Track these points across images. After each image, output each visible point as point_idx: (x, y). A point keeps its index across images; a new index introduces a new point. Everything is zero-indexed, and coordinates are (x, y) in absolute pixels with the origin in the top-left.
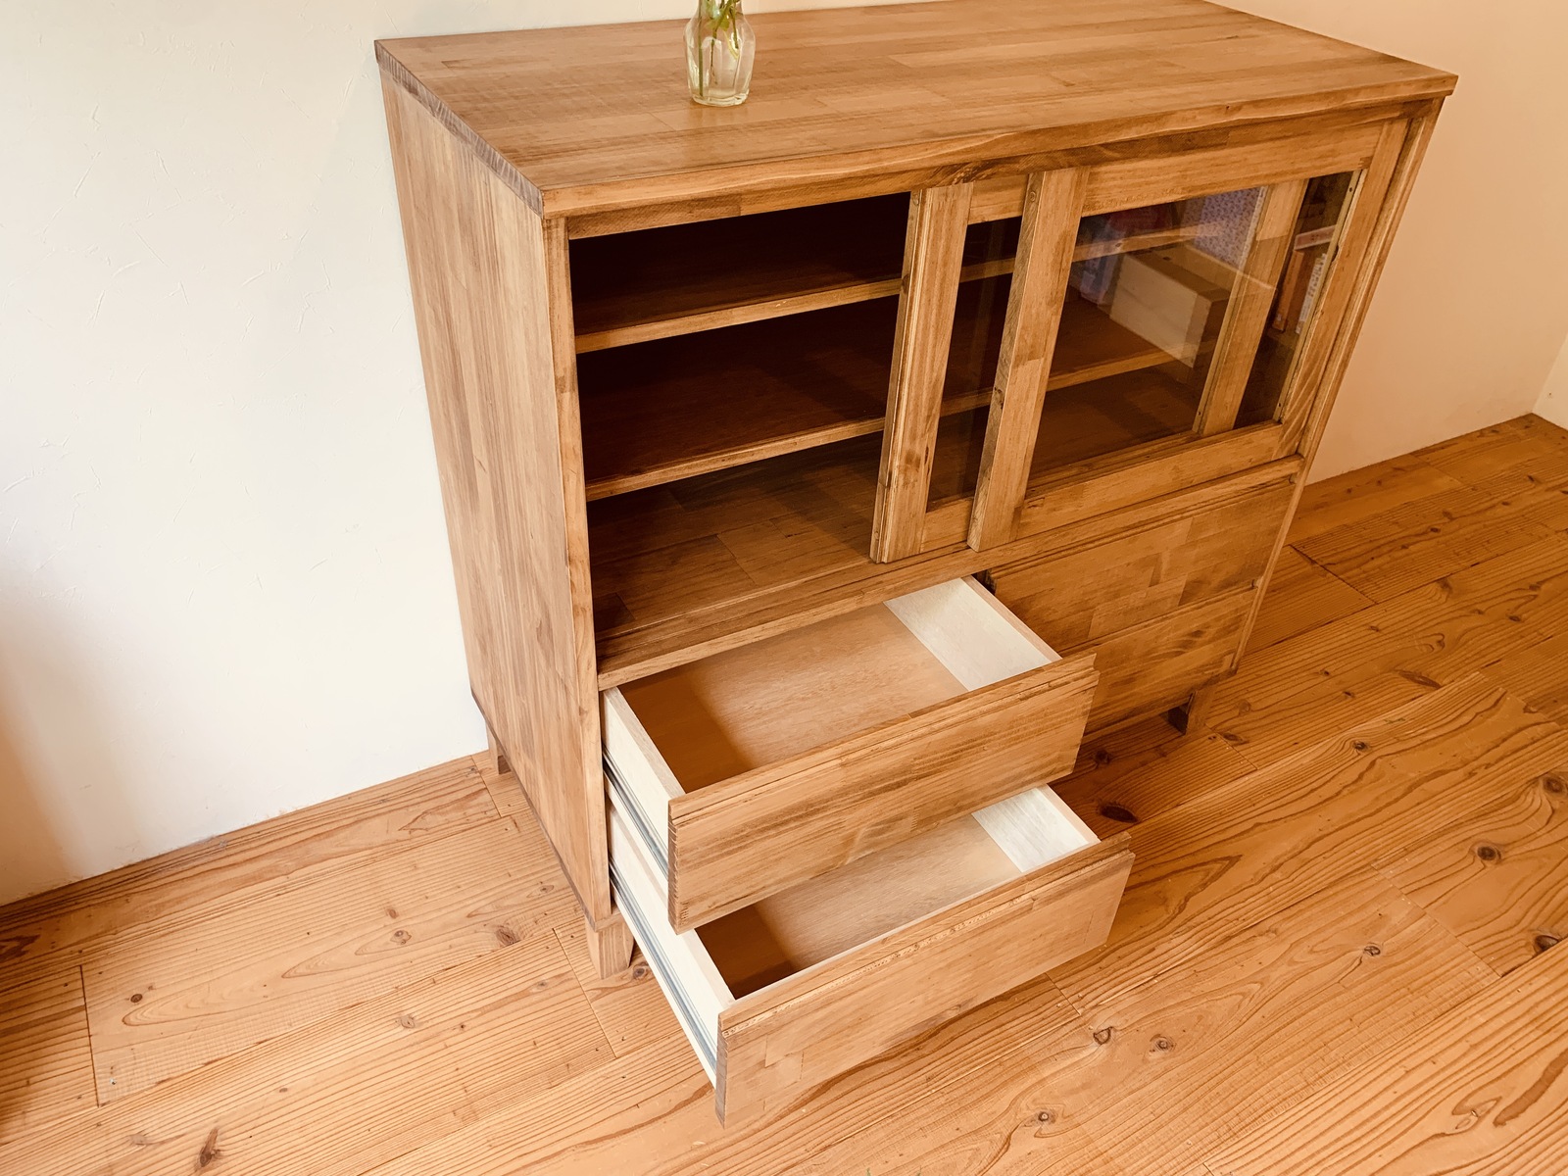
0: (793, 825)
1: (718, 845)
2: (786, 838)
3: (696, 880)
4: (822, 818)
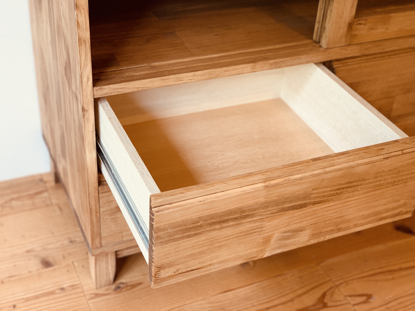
0: (231, 223)
1: (181, 230)
2: (226, 232)
3: (165, 252)
4: (250, 222)
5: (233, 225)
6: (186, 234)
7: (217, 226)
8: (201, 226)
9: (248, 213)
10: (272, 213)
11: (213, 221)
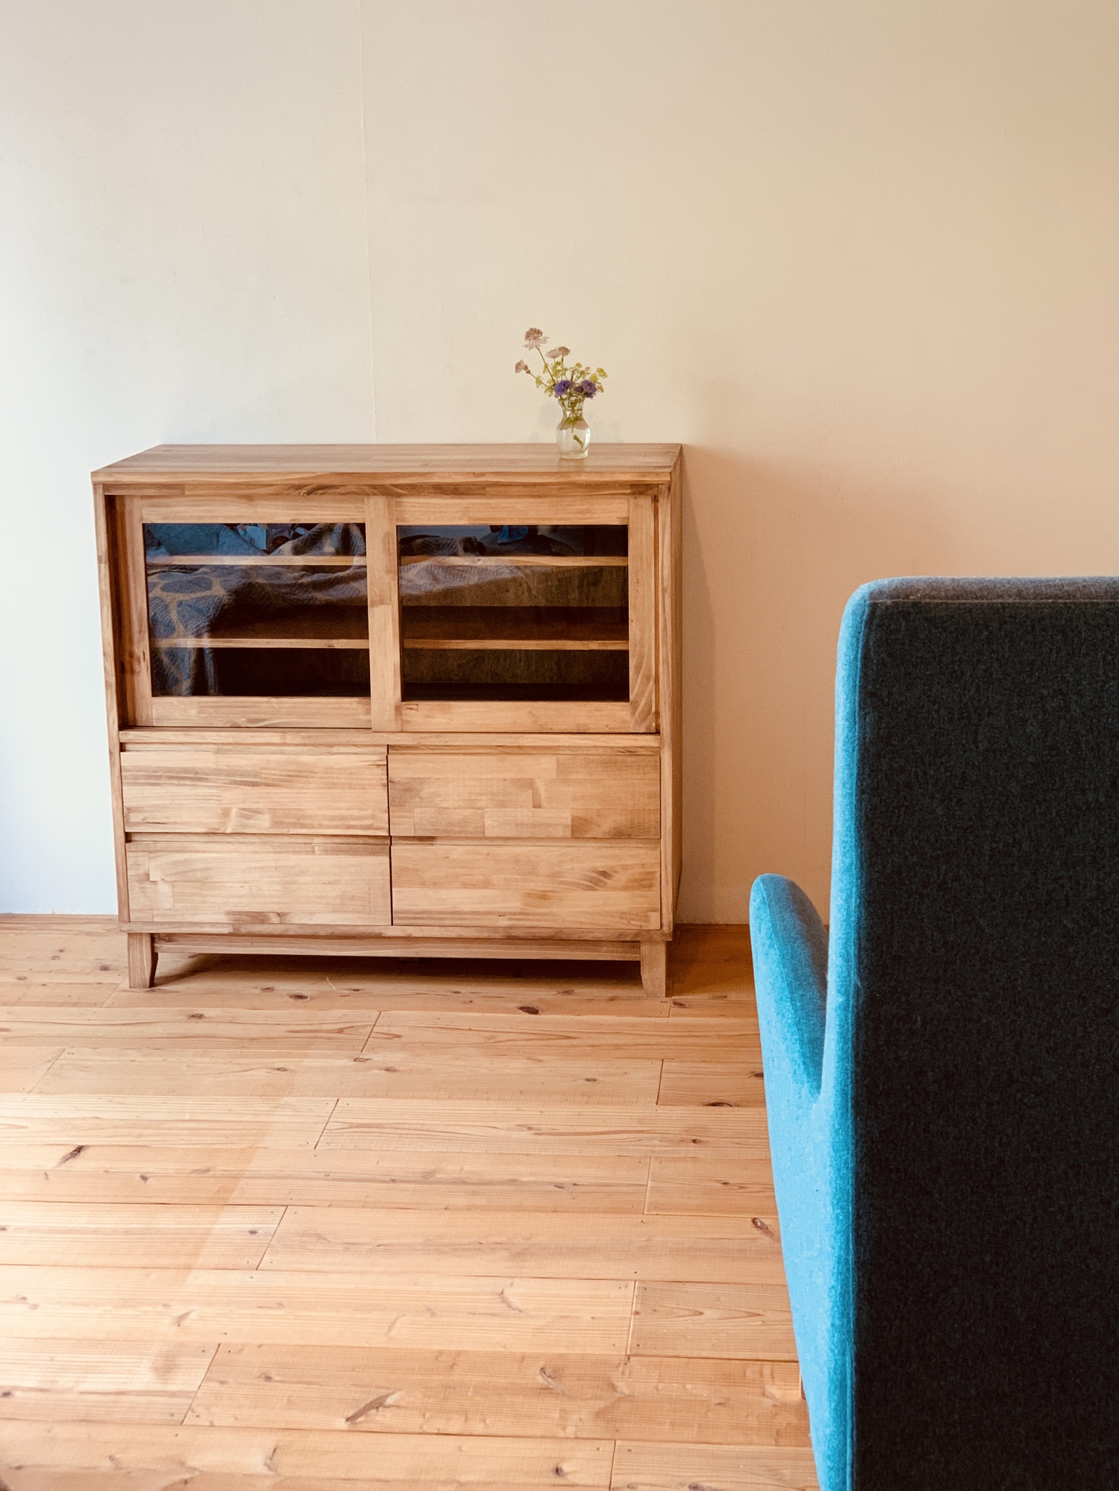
0: (189, 782)
1: (144, 776)
2: (184, 791)
3: (133, 794)
4: (206, 786)
5: (190, 785)
6: (149, 781)
9: (202, 776)
10: (225, 783)
11: (170, 774)
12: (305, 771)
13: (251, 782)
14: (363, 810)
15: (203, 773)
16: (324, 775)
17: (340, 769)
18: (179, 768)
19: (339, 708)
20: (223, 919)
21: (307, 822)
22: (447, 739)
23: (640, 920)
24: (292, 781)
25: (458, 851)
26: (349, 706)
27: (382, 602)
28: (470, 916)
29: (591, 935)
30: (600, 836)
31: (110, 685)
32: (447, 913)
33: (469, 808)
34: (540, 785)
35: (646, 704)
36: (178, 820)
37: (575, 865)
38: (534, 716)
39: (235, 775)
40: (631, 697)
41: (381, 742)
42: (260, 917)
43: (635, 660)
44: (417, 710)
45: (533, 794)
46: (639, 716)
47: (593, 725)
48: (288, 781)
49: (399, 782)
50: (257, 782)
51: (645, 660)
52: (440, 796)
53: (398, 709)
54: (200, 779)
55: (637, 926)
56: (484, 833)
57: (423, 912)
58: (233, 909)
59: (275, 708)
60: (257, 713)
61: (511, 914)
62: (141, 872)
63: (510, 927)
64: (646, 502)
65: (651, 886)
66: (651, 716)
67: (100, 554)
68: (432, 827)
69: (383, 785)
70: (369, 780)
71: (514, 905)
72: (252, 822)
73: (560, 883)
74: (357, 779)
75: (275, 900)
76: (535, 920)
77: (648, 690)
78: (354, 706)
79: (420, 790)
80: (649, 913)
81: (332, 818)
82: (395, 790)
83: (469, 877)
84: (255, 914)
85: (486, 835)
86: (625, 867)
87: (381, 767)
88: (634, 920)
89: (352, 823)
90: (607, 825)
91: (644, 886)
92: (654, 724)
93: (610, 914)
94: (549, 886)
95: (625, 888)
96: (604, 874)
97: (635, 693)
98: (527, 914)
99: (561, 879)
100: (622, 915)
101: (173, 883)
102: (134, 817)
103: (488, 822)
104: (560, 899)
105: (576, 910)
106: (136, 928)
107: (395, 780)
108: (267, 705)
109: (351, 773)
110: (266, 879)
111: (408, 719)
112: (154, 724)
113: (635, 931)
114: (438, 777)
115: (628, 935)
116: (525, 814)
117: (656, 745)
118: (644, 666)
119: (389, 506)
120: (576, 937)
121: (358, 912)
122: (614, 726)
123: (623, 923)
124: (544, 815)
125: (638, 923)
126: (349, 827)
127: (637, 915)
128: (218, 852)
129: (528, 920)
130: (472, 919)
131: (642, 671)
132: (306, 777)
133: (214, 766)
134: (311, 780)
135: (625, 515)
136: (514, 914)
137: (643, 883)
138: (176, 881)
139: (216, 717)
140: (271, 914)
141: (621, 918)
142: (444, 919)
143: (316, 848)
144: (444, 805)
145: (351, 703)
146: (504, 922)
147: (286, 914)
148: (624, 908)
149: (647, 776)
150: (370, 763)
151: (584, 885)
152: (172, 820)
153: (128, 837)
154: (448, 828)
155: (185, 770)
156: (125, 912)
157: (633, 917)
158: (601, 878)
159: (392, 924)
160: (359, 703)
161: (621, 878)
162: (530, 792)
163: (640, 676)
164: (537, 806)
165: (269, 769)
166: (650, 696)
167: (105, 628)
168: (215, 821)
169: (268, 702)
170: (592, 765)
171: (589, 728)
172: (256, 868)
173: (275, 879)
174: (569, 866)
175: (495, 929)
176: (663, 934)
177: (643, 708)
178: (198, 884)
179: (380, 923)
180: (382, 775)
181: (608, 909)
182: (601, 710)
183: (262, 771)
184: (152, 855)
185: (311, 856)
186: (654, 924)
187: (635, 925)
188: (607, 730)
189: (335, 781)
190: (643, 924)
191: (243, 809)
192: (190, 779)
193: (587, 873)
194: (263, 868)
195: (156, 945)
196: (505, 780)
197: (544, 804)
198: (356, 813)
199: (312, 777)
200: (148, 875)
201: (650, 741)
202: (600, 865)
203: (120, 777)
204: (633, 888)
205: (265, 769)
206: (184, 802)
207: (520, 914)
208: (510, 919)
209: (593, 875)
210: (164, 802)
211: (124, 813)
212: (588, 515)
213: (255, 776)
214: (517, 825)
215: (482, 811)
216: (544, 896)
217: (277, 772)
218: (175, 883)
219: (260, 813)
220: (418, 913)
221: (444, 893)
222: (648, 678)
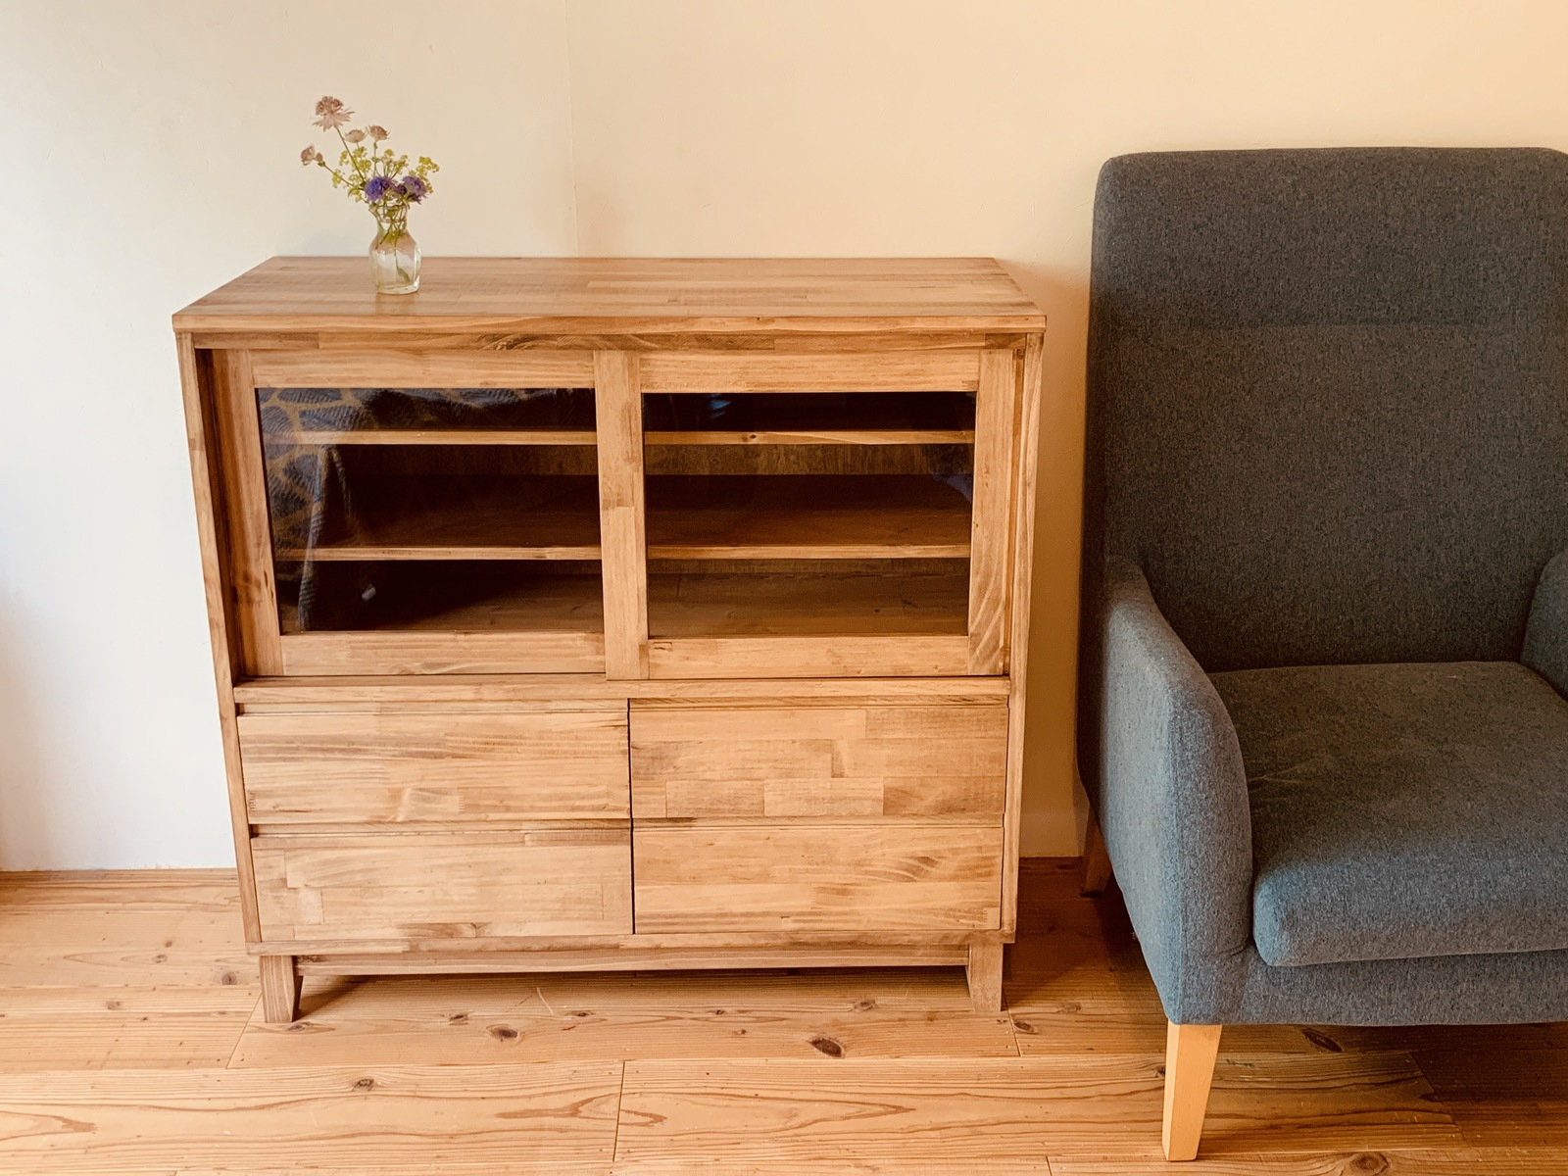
0: (338, 756)
1: (273, 748)
2: (334, 766)
3: (256, 774)
4: (365, 760)
5: (341, 759)
6: (280, 755)
7: (321, 756)
8: (297, 749)
9: (359, 747)
10: (394, 756)
11: (312, 745)
12: (511, 737)
13: (432, 753)
14: (595, 785)
15: (361, 743)
16: (538, 741)
17: (561, 732)
18: (325, 736)
19: (556, 647)
20: (394, 933)
21: (512, 803)
22: (714, 690)
23: (973, 918)
24: (492, 750)
25: (726, 836)
26: (571, 643)
27: (620, 503)
28: (743, 919)
29: (906, 938)
30: (922, 812)
31: (217, 624)
32: (711, 916)
33: (742, 779)
34: (843, 748)
35: (990, 638)
36: (325, 806)
37: (887, 850)
38: (835, 655)
39: (408, 744)
40: (971, 629)
41: (619, 695)
42: (447, 930)
43: (978, 579)
44: (671, 650)
45: (833, 759)
46: (981, 653)
47: (916, 666)
48: (485, 750)
49: (644, 748)
50: (441, 753)
51: (993, 579)
52: (703, 764)
53: (643, 649)
54: (358, 751)
55: (968, 925)
56: (763, 811)
57: (677, 916)
58: (408, 922)
59: (464, 648)
60: (438, 656)
61: (798, 914)
62: (275, 875)
63: (797, 932)
64: (1005, 359)
65: (989, 874)
66: (998, 651)
67: (192, 437)
68: (691, 806)
69: (623, 752)
70: (603, 745)
71: (802, 902)
72: (434, 806)
73: (867, 873)
74: (586, 745)
75: (468, 907)
76: (831, 921)
77: (996, 618)
78: (579, 643)
79: (675, 758)
80: (985, 909)
81: (550, 798)
82: (639, 758)
83: (743, 869)
84: (440, 926)
85: (766, 815)
86: (955, 851)
87: (620, 729)
88: (964, 918)
89: (578, 803)
90: (932, 797)
91: (980, 875)
92: (1001, 664)
93: (931, 911)
94: (851, 878)
95: (954, 878)
96: (926, 860)
97: (976, 623)
98: (820, 914)
99: (867, 868)
100: (949, 912)
101: (321, 890)
102: (260, 804)
103: (768, 797)
104: (866, 894)
105: (887, 907)
106: (270, 950)
107: (640, 745)
108: (452, 644)
109: (577, 738)
110: (455, 881)
111: (658, 661)
112: (286, 673)
113: (966, 933)
114: (701, 739)
115: (956, 936)
116: (821, 785)
117: (1005, 692)
118: (991, 587)
119: (631, 365)
120: (884, 941)
121: (586, 919)
122: (946, 667)
123: (948, 923)
124: (843, 786)
125: (971, 922)
126: (574, 809)
127: (967, 912)
128: (385, 847)
129: (821, 921)
130: (745, 923)
131: (987, 596)
132: (512, 744)
133: (377, 734)
134: (519, 748)
135: (974, 377)
136: (802, 914)
137: (979, 871)
138: (326, 887)
139: (378, 662)
140: (464, 927)
141: (947, 915)
142: (706, 923)
143: (527, 838)
144: (708, 775)
145: (574, 640)
146: (789, 925)
147: (486, 924)
148: (952, 904)
149: (991, 733)
150: (604, 724)
151: (898, 874)
152: (318, 807)
153: (253, 832)
154: (714, 807)
155: (334, 739)
156: (254, 928)
157: (965, 914)
158: (922, 866)
159: (634, 933)
160: (585, 639)
161: (949, 866)
162: (830, 755)
163: (985, 601)
164: (837, 774)
165: (457, 735)
166: (997, 628)
167: (205, 543)
168: (381, 805)
169: (455, 640)
170: (914, 720)
171: (912, 671)
172: (440, 866)
173: (471, 880)
174: (879, 852)
175: (775, 934)
176: (1003, 935)
177: (988, 643)
178: (358, 890)
179: (616, 930)
180: (621, 739)
181: (930, 905)
182: (929, 647)
183: (448, 738)
184: (288, 854)
185: (520, 849)
186: (991, 923)
187: (966, 924)
188: (936, 672)
189: (554, 748)
190: (976, 922)
191: (421, 790)
192: (342, 750)
193: (904, 860)
194: (450, 867)
195: (299, 966)
196: (794, 742)
197: (847, 772)
198: (584, 790)
199: (521, 744)
200: (284, 881)
201: (996, 687)
202: (921, 849)
203: (237, 752)
204: (965, 878)
205: (452, 735)
206: (333, 782)
207: (810, 914)
208: (796, 921)
209: (911, 862)
210: (304, 783)
211: (245, 799)
212: (921, 378)
213: (438, 745)
214: (808, 800)
215: (761, 783)
216: (842, 891)
217: (471, 739)
218: (324, 890)
219: (446, 794)
220: (670, 917)
221: (706, 890)
222: (995, 603)
